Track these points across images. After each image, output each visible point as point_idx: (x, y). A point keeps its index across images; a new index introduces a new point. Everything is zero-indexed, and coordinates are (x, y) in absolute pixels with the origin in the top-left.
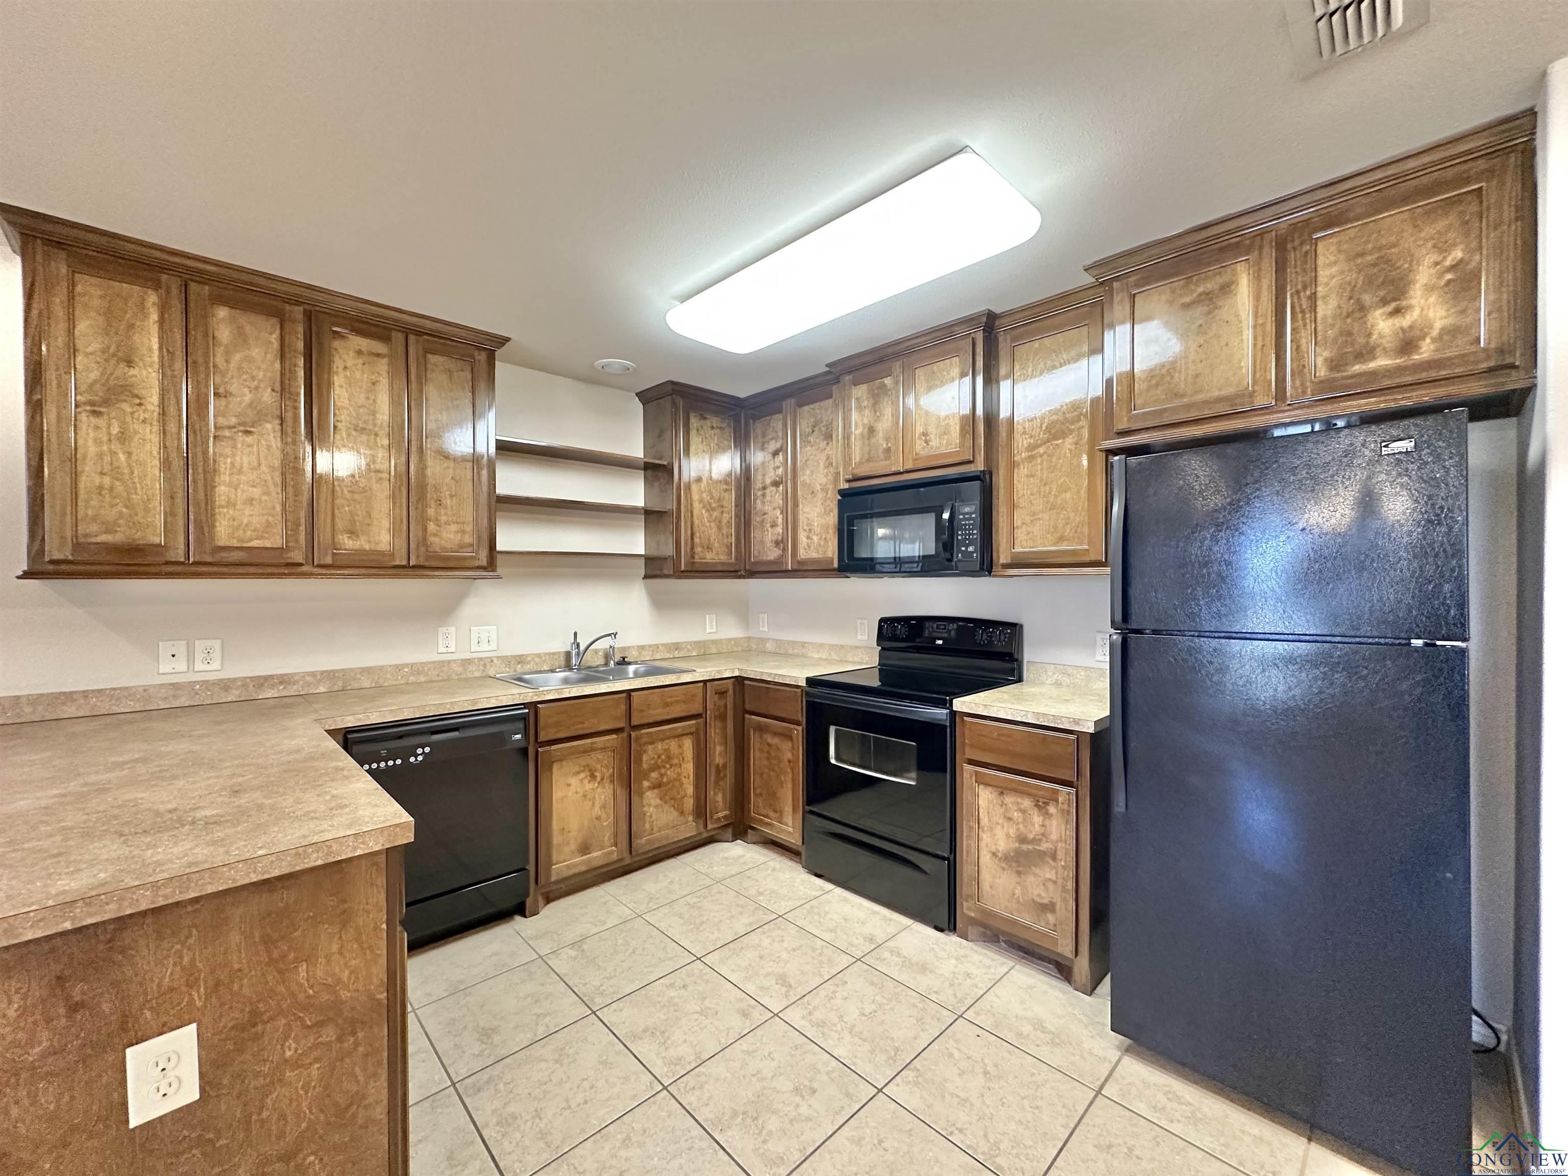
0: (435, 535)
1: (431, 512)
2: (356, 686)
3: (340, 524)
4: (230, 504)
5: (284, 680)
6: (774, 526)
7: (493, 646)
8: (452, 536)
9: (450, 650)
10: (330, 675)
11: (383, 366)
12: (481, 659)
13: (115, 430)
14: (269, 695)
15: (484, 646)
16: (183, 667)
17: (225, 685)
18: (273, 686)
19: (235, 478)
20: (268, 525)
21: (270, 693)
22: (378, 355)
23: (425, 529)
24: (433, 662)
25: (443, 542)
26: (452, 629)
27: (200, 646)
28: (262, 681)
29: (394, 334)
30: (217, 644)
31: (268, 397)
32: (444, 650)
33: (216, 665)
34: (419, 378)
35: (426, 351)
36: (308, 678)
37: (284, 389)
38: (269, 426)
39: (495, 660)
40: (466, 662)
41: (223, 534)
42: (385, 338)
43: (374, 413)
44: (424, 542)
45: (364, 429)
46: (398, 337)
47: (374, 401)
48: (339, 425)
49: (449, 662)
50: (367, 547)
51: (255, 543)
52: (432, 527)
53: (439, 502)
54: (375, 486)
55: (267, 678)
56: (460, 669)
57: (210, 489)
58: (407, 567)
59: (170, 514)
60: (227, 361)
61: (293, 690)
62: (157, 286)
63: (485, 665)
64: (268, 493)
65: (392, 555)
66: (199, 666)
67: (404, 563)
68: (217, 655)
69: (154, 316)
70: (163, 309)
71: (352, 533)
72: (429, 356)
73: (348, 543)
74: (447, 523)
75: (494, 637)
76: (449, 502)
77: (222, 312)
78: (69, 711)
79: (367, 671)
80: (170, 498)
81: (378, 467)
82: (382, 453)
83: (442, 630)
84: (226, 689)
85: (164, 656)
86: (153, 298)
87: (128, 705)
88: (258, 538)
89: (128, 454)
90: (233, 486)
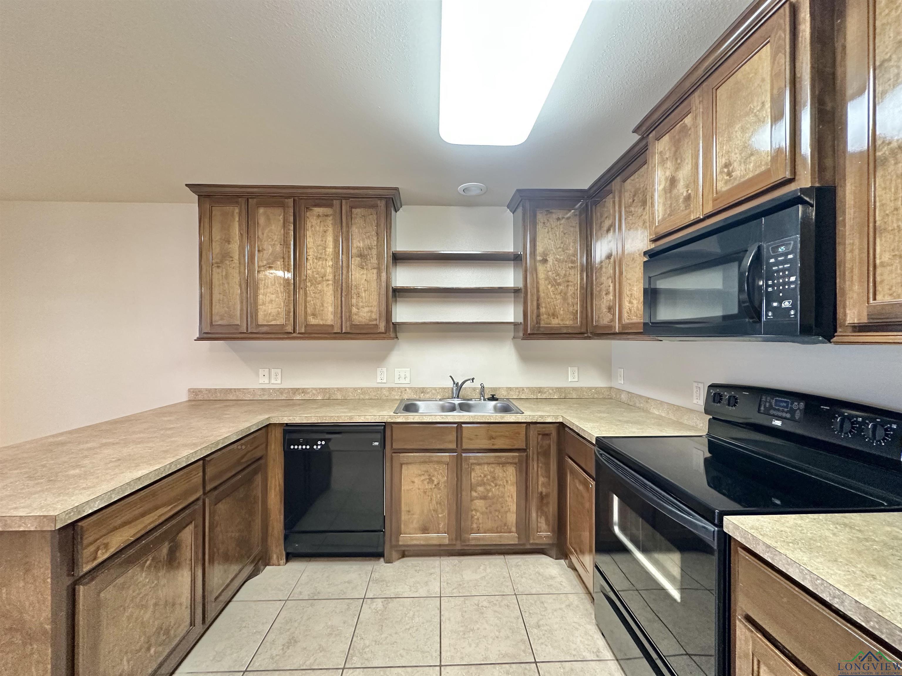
0: (356, 314)
1: (354, 301)
2: (335, 398)
3: (309, 311)
4: (264, 304)
5: (304, 391)
6: (607, 294)
7: (407, 381)
8: (365, 315)
9: (383, 381)
10: (324, 390)
11: (330, 221)
12: (399, 388)
13: (224, 274)
14: (298, 398)
15: (402, 381)
16: (267, 381)
17: (281, 391)
18: (299, 394)
19: (265, 290)
20: (279, 313)
21: (298, 397)
22: (327, 216)
23: (350, 312)
24: (374, 388)
25: (360, 319)
26: (385, 370)
27: (273, 371)
28: (295, 391)
29: (335, 201)
30: (279, 371)
31: (278, 248)
32: (380, 381)
33: (279, 381)
34: (347, 224)
35: (352, 208)
36: (314, 391)
37: (285, 244)
38: (279, 263)
39: (408, 389)
40: (391, 389)
41: (261, 319)
42: (330, 206)
43: (325, 248)
44: (350, 318)
45: (320, 258)
46: (336, 203)
47: (326, 242)
48: (309, 257)
49: (381, 388)
50: (321, 323)
51: (273, 323)
52: (354, 310)
53: (358, 295)
54: (325, 289)
55: (298, 389)
56: (387, 393)
57: (256, 296)
58: (341, 333)
59: (241, 310)
60: (263, 234)
61: (307, 397)
62: (237, 204)
63: (401, 392)
64: (278, 297)
65: (332, 326)
66: (273, 381)
67: (339, 331)
68: (279, 376)
69: (237, 219)
70: (240, 215)
71: (314, 315)
72: (353, 210)
73: (312, 321)
74: (363, 307)
75: (408, 375)
76: (363, 295)
77: (261, 210)
78: (231, 397)
79: (339, 389)
80: (242, 302)
81: (327, 278)
82: (329, 270)
83: (379, 370)
84: (282, 393)
85: (261, 375)
86: (237, 210)
87: (249, 397)
88: (275, 320)
89: (228, 283)
90: (265, 294)
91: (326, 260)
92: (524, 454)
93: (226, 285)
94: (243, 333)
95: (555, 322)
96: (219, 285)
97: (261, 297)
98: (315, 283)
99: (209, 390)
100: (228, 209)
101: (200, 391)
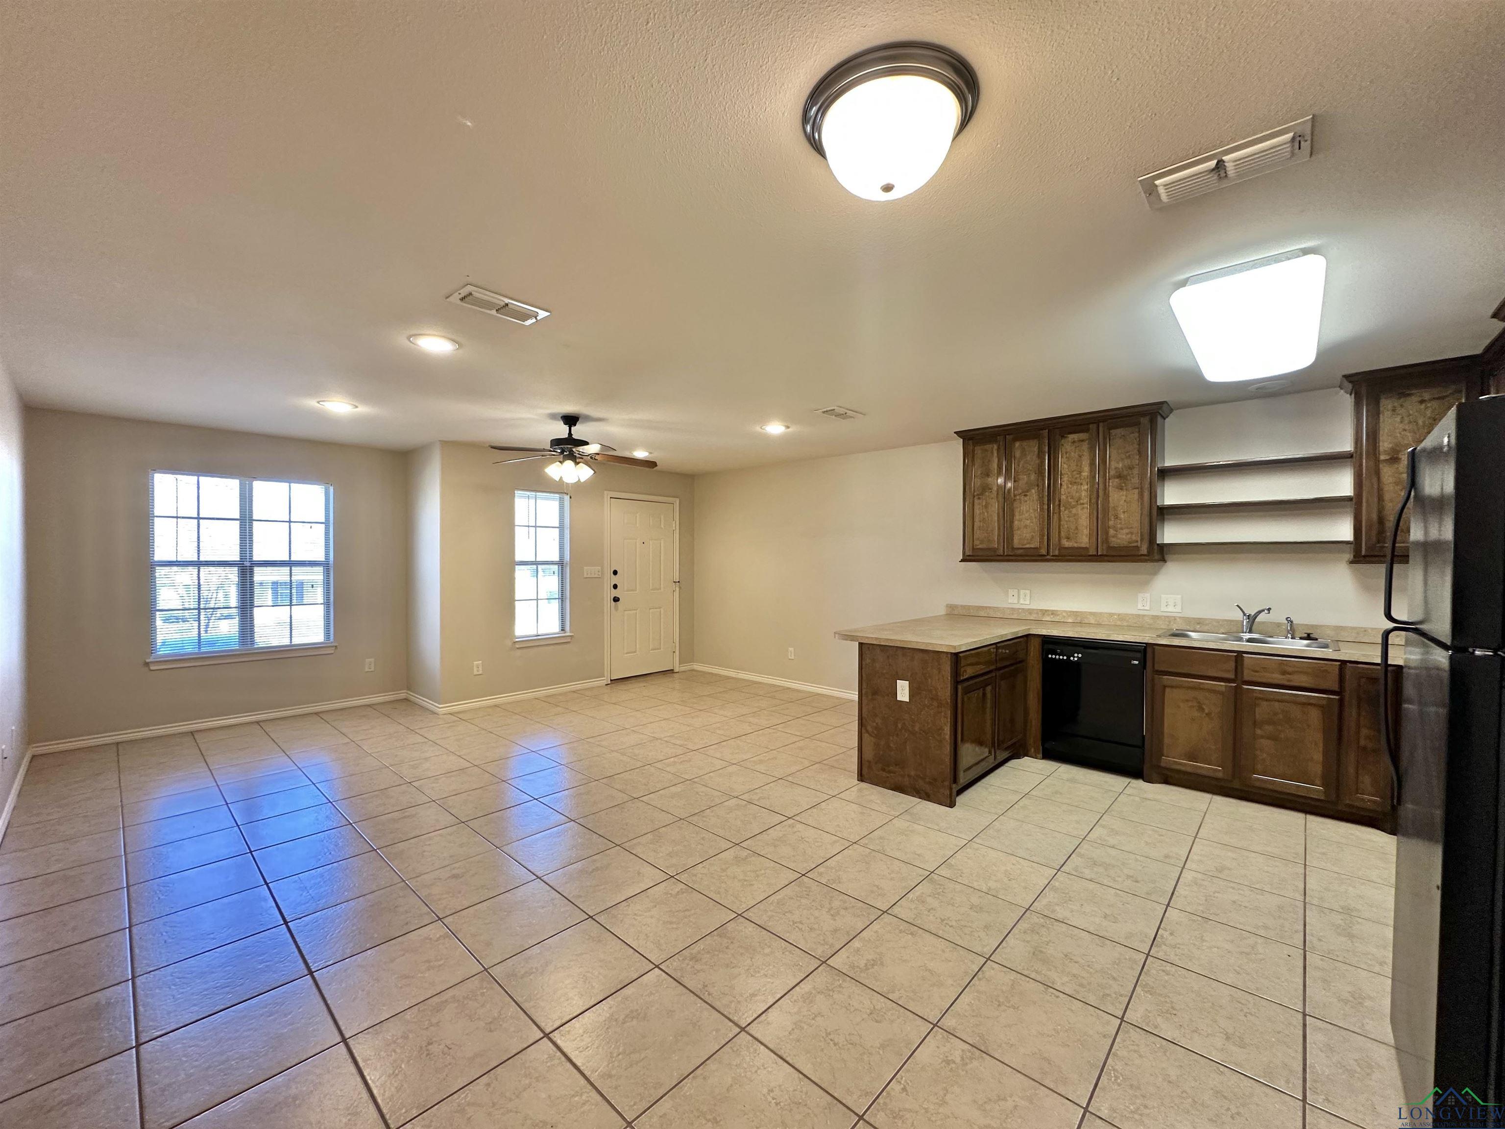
0: (1113, 537)
1: (1111, 523)
2: (1086, 622)
3: (1063, 534)
4: (1019, 529)
5: (1054, 613)
7: (1178, 609)
8: (1124, 536)
9: (1146, 608)
10: (1075, 614)
11: (1085, 446)
12: (1168, 617)
13: (984, 504)
15: (1171, 609)
16: (1016, 601)
17: (1030, 611)
18: (1048, 615)
19: (1020, 517)
20: (1033, 537)
22: (1082, 441)
23: (1107, 533)
25: (1119, 541)
26: (1148, 595)
27: (1022, 592)
28: (1044, 612)
29: (1091, 426)
31: (1033, 477)
32: (1142, 608)
35: (1110, 429)
36: (1064, 614)
37: (1040, 473)
38: (1033, 491)
40: (1156, 617)
41: (1016, 543)
42: (1087, 430)
43: (1080, 473)
44: (1106, 540)
45: (1075, 483)
46: (1093, 427)
47: (1081, 466)
48: (1063, 483)
49: (1144, 616)
50: (1076, 545)
51: (1028, 546)
52: (1112, 532)
53: (1116, 517)
54: (1080, 512)
55: (1046, 611)
56: (1150, 620)
57: (1012, 522)
58: (1097, 555)
60: (1019, 465)
61: (1057, 619)
62: (996, 441)
63: (1170, 622)
64: (1032, 523)
65: (1086, 549)
66: (1022, 601)
68: (1028, 597)
69: (995, 454)
70: (998, 451)
71: (1068, 538)
72: (1111, 431)
73: (1066, 543)
75: (1178, 604)
76: (1122, 516)
77: (1017, 444)
78: (982, 614)
79: (1091, 613)
80: (999, 528)
81: (1082, 501)
82: (1084, 494)
83: (1140, 595)
84: (1030, 614)
85: (1010, 595)
86: (995, 447)
87: (999, 615)
88: (1029, 543)
89: (988, 512)
90: (1020, 520)
91: (1081, 484)
92: (1337, 697)
93: (985, 514)
94: (1001, 555)
96: (980, 514)
97: (1016, 523)
98: (1069, 507)
99: (963, 607)
100: (988, 447)
101: (956, 606)
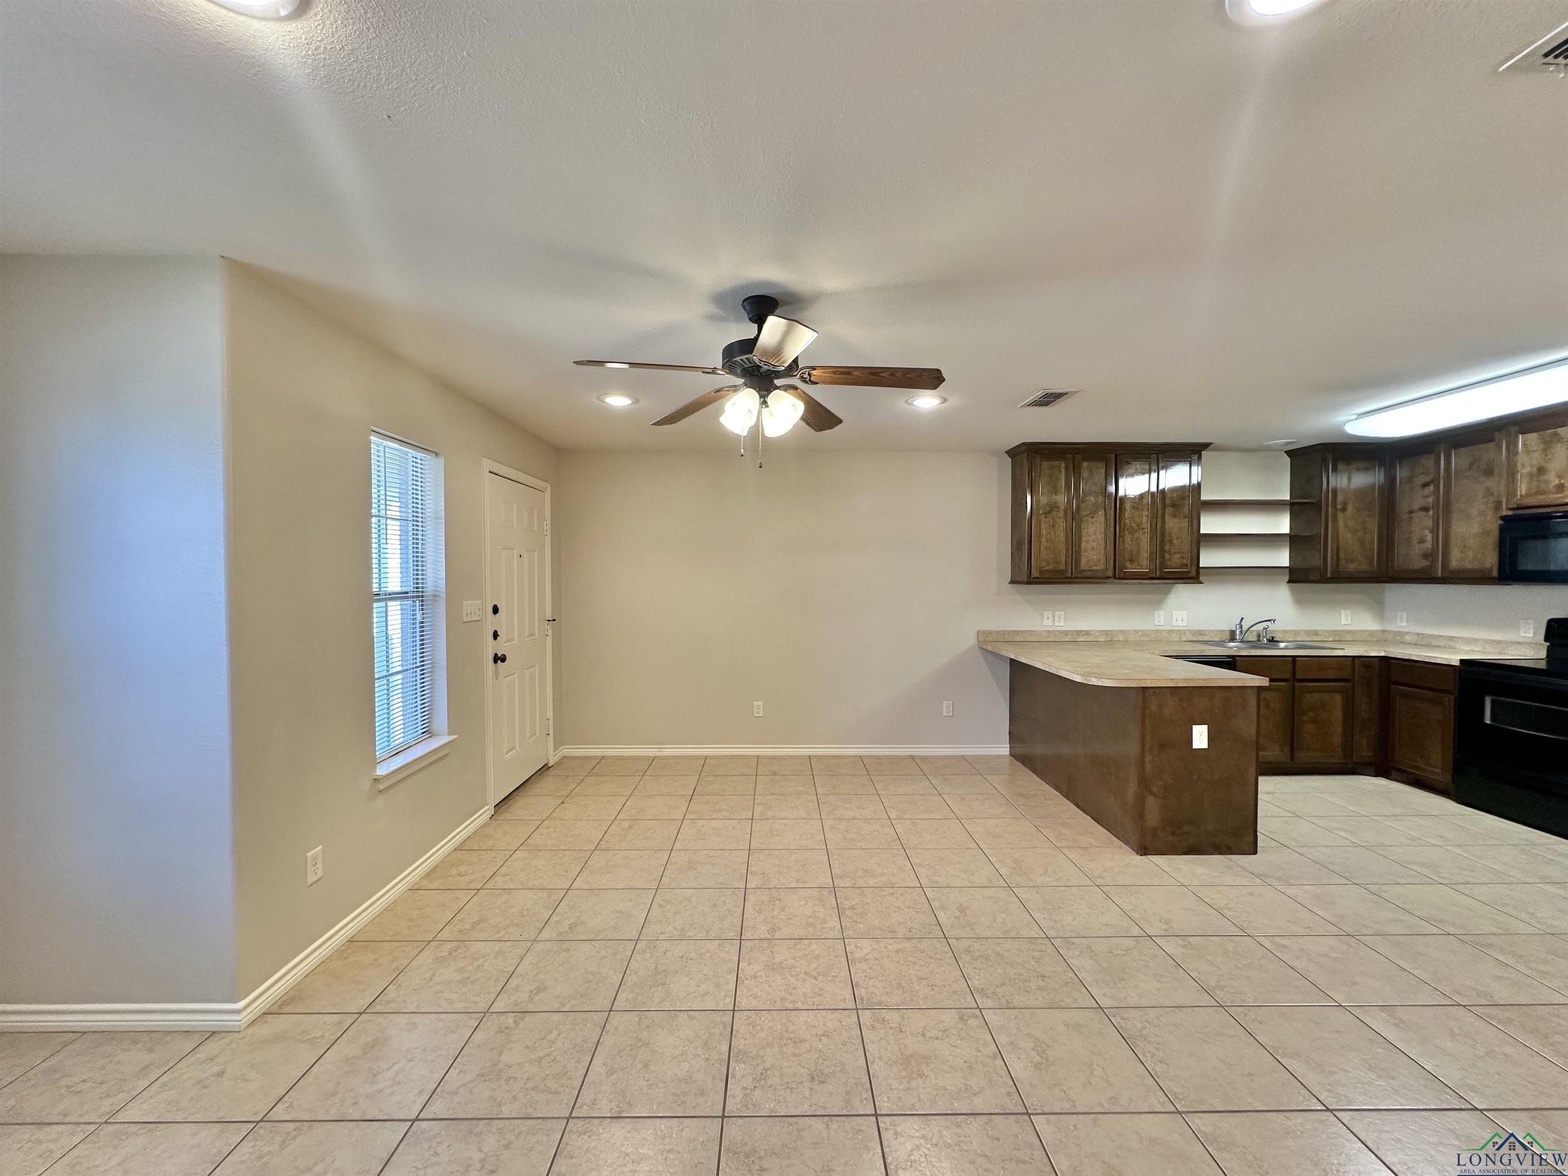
0: (1169, 560)
1: (1167, 548)
2: (1117, 639)
3: (1126, 557)
4: (1086, 550)
5: (1087, 633)
6: (1422, 542)
7: (1185, 623)
8: (1177, 560)
9: (1161, 623)
10: (1106, 632)
12: (1179, 631)
14: (1082, 640)
15: (1180, 623)
16: (1051, 623)
17: (1066, 633)
18: (1083, 635)
19: (1088, 539)
20: (1100, 560)
21: (1082, 639)
22: (1144, 469)
23: (1164, 558)
24: (1153, 630)
26: (1162, 612)
27: (1057, 614)
28: (1079, 633)
30: (1062, 614)
31: (1100, 499)
32: (1158, 624)
33: (1063, 624)
36: (1097, 634)
38: (1100, 513)
39: (1187, 632)
40: (1170, 631)
41: (1083, 564)
42: (1148, 460)
43: (1141, 499)
44: (1163, 564)
46: (1153, 457)
48: (1127, 508)
49: (1161, 630)
51: (1095, 568)
52: (1167, 556)
53: (1171, 542)
54: (1142, 537)
55: (1081, 631)
56: (1166, 636)
57: (1079, 544)
59: (1066, 556)
60: (1086, 486)
61: (1090, 638)
62: (1065, 459)
63: (1180, 635)
64: (1099, 544)
66: (1057, 624)
67: (1154, 575)
68: (1062, 619)
69: (1064, 472)
70: (1066, 469)
71: (1131, 561)
72: (1167, 463)
73: (1130, 566)
74: (1175, 553)
75: (1185, 618)
76: (1176, 542)
77: (1085, 464)
78: (1018, 639)
79: (1122, 632)
80: (1067, 550)
81: (1143, 527)
82: (1144, 519)
83: (1157, 612)
84: (1066, 635)
85: (1045, 618)
86: (1063, 465)
87: (1035, 639)
88: (1096, 565)
89: (1055, 532)
90: (1087, 542)
91: (1143, 510)
92: (1350, 684)
93: (1053, 533)
94: (1068, 578)
95: (1352, 567)
96: (1046, 533)
97: (1083, 544)
98: (1132, 532)
99: (998, 632)
100: (1056, 463)
101: (990, 633)
